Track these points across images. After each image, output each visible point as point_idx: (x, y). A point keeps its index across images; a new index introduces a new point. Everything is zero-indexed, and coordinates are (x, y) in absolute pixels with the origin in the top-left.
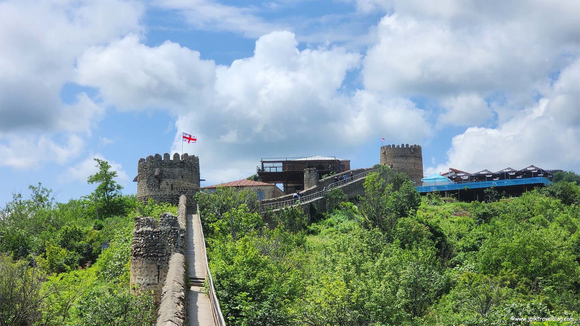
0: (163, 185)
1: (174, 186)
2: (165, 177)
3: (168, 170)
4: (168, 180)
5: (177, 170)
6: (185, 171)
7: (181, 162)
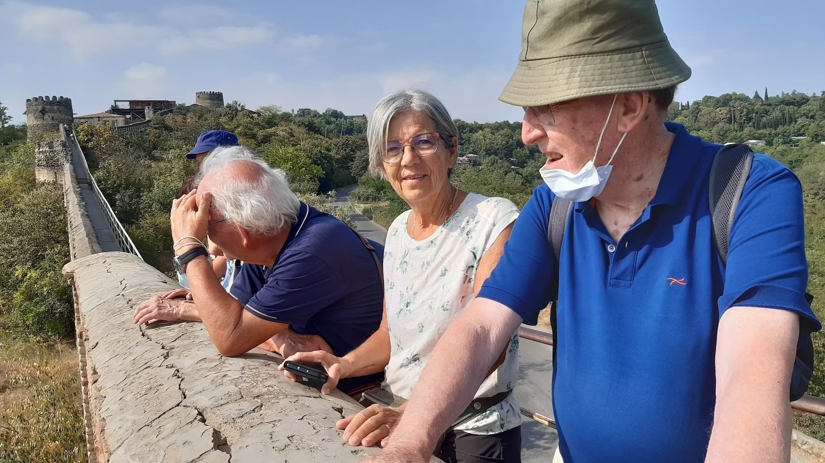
0: (46, 117)
1: (54, 118)
2: (47, 112)
3: (48, 107)
4: (49, 114)
5: (55, 108)
6: (62, 108)
7: (58, 102)
